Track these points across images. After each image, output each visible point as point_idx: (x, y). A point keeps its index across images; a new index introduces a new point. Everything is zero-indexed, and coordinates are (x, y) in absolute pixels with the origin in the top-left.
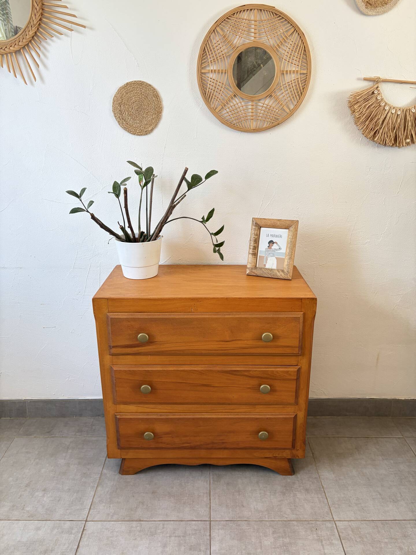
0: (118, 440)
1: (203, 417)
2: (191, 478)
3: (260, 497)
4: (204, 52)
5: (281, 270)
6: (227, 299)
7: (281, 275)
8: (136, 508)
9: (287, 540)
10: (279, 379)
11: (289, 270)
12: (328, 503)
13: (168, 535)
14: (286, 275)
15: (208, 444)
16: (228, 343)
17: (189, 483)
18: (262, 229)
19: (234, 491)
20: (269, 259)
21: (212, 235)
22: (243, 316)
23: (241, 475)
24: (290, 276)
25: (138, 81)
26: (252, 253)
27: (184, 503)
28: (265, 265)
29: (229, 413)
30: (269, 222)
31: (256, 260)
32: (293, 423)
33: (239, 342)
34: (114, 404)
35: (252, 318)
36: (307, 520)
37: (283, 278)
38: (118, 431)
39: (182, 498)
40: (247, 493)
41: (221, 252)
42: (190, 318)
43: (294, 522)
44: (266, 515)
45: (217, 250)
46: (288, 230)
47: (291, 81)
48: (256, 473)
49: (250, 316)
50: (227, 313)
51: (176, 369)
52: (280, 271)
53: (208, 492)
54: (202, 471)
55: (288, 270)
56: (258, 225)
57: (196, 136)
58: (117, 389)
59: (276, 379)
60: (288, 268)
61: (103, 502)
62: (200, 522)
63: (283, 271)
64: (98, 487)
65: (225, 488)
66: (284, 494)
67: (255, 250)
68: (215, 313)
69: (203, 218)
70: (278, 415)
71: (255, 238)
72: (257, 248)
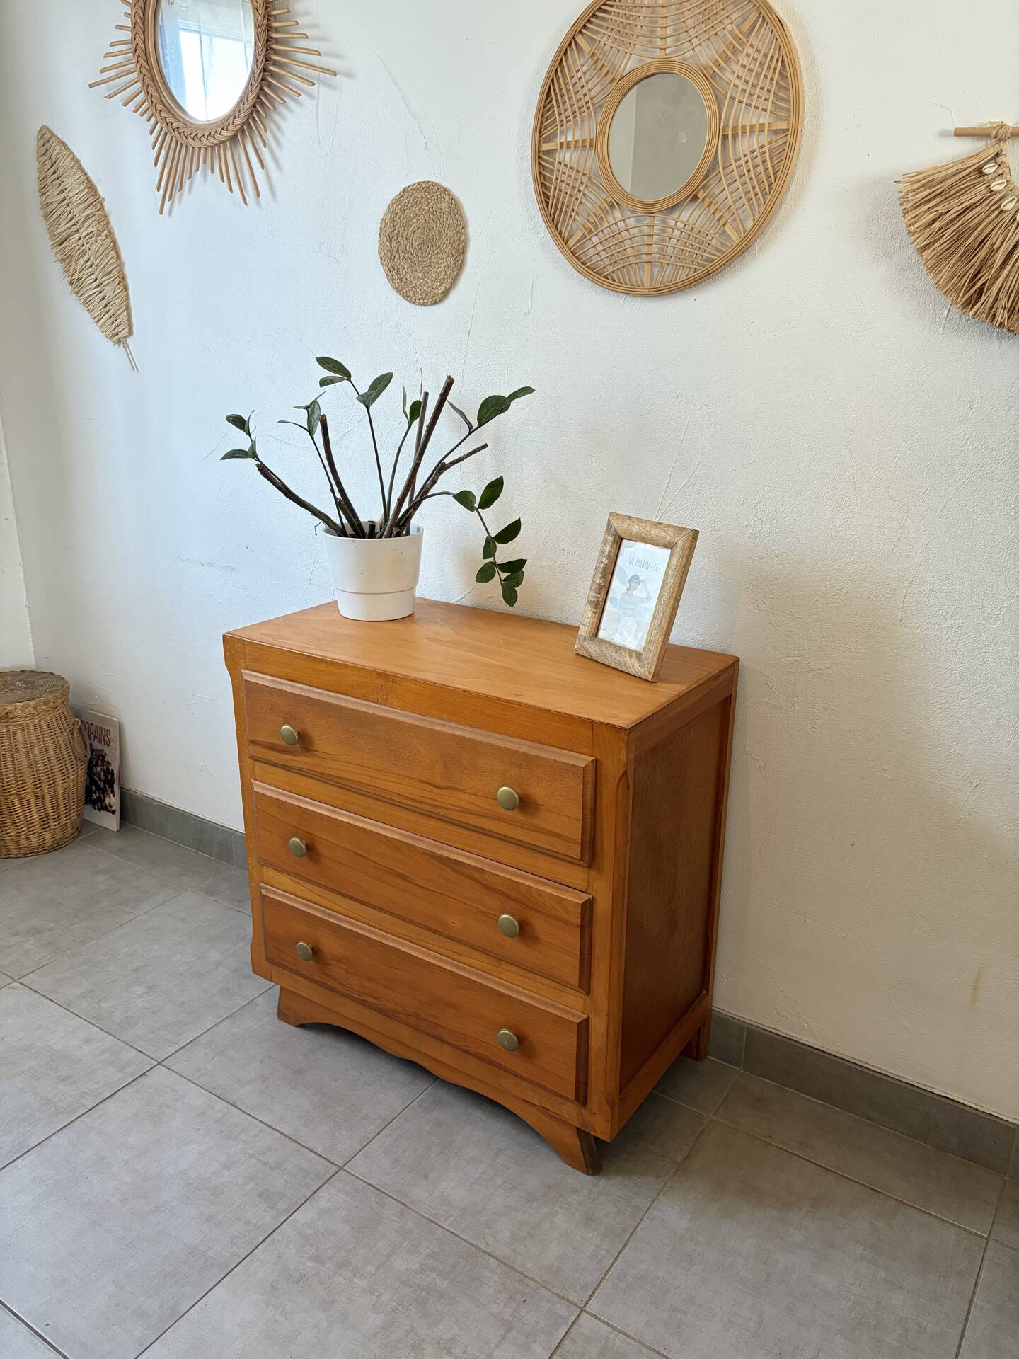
0: (265, 941)
1: (399, 947)
3: (476, 1179)
4: (548, 101)
6: (442, 686)
7: (634, 666)
8: (249, 1082)
9: (442, 1284)
10: (543, 914)
11: (651, 656)
12: (611, 1268)
13: (251, 1152)
14: (643, 668)
15: (410, 1016)
16: (440, 791)
17: (372, 1086)
18: (626, 543)
19: (437, 1141)
22: (468, 736)
24: (650, 672)
25: (424, 182)
26: (592, 600)
27: (329, 1116)
29: (449, 960)
30: (636, 526)
31: (599, 619)
32: (577, 1036)
33: (461, 795)
34: (259, 863)
36: (525, 1273)
37: (635, 674)
38: (263, 922)
39: (334, 1105)
40: (459, 1159)
43: (492, 1260)
44: (452, 1216)
45: (503, 579)
46: (671, 550)
47: (745, 156)
49: (479, 738)
50: (439, 721)
51: (351, 821)
53: (390, 1118)
55: (648, 656)
56: (616, 532)
57: (530, 307)
58: (260, 831)
59: (536, 910)
61: (211, 1046)
62: (322, 1160)
64: (226, 1020)
65: (427, 1128)
66: (531, 1199)
67: (602, 594)
68: (418, 715)
70: (545, 1003)
71: (604, 564)
72: (605, 589)
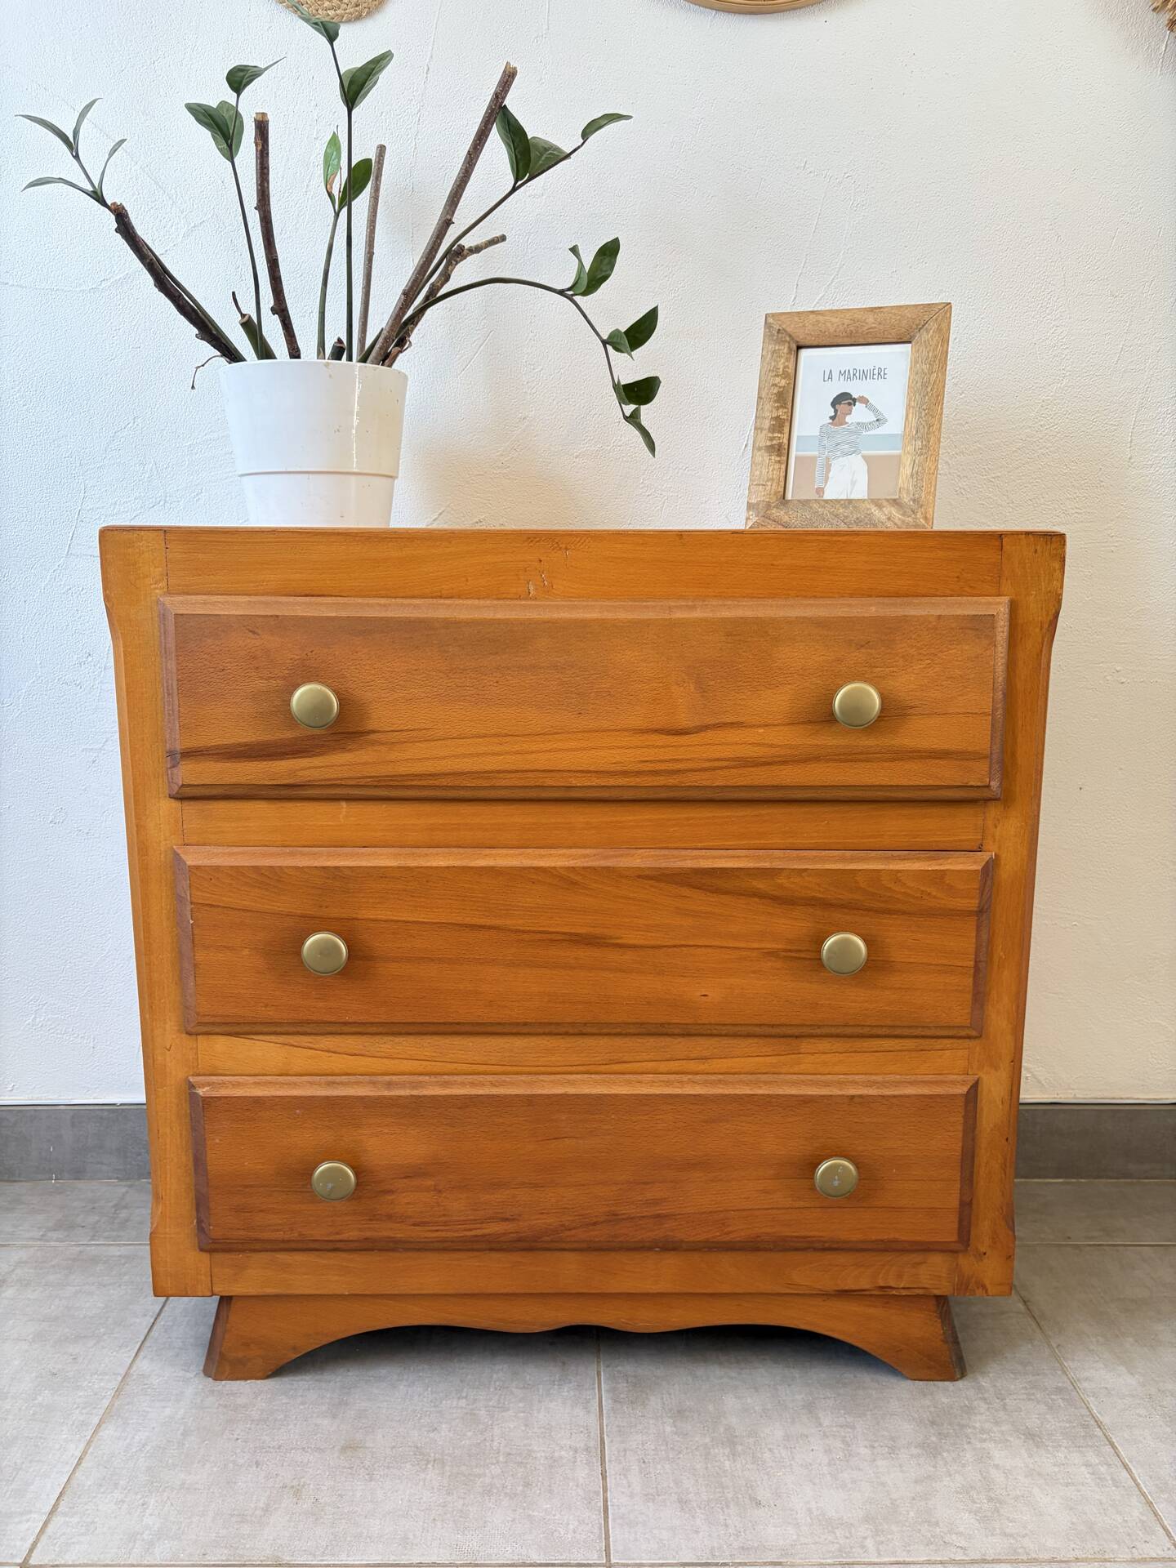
0: (201, 1203)
1: (571, 1090)
2: (518, 1392)
3: (829, 1464)
5: (888, 500)
6: (681, 534)
7: (889, 519)
8: (266, 1510)
10: (904, 913)
11: (923, 494)
12: (1138, 1485)
14: (910, 516)
15: (595, 1224)
16: (685, 739)
17: (508, 1410)
18: (804, 353)
19: (707, 1440)
20: (836, 465)
21: (605, 343)
22: (749, 614)
23: (732, 1378)
26: (769, 443)
27: (488, 1491)
28: (820, 491)
29: (685, 1078)
30: (834, 320)
31: (783, 471)
32: (961, 1119)
34: (189, 1034)
35: (789, 622)
36: (1058, 1558)
37: (895, 529)
38: (199, 1162)
39: (477, 1471)
40: (770, 1450)
41: (645, 424)
42: (521, 622)
44: (865, 1538)
45: (629, 415)
46: (910, 346)
48: (796, 1373)
49: (781, 613)
50: (680, 603)
51: (457, 864)
52: (885, 503)
53: (594, 1443)
54: (564, 1363)
55: (917, 496)
56: (790, 336)
57: (545, 27)
58: (200, 956)
59: (889, 912)
61: (116, 1485)
63: (895, 502)
64: (104, 1426)
65: (668, 1429)
66: (933, 1452)
67: (780, 432)
70: (897, 1084)
71: (780, 387)
72: (787, 424)
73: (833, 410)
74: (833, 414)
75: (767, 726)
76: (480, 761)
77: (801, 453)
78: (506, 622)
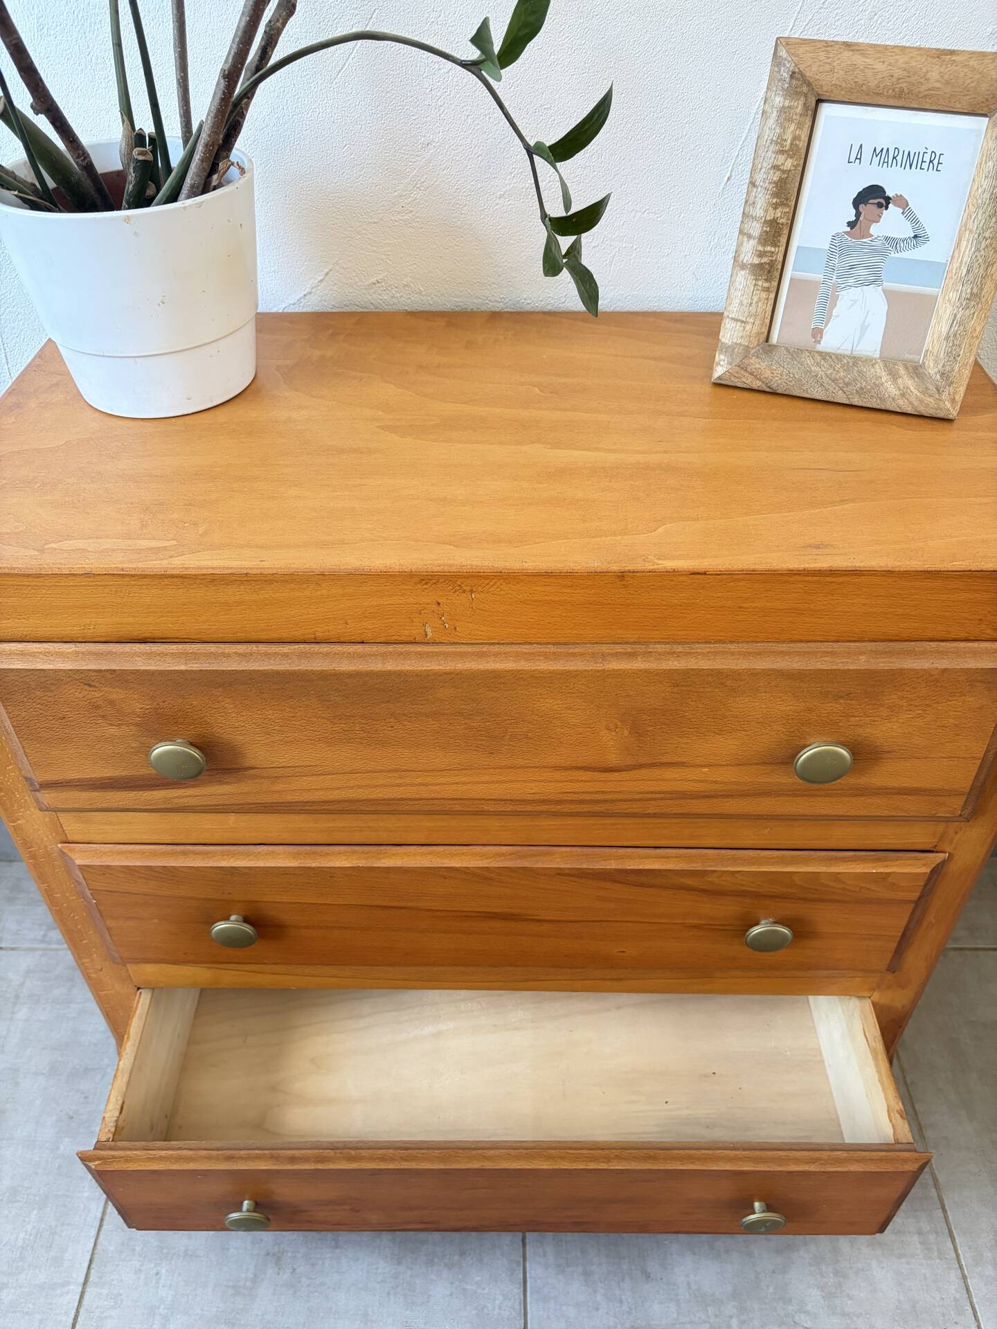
5: (905, 365)
6: (622, 576)
7: (903, 395)
10: (839, 901)
11: (956, 368)
14: (930, 396)
16: (616, 775)
18: (826, 110)
20: (844, 298)
21: (536, 158)
22: (705, 664)
24: (953, 401)
26: (756, 261)
28: (817, 333)
30: (879, 67)
31: (771, 302)
33: (669, 773)
35: (754, 674)
37: (909, 410)
41: (586, 260)
42: (418, 674)
45: (564, 252)
46: (987, 119)
49: (743, 664)
50: (618, 649)
51: (362, 863)
52: (902, 371)
55: (948, 368)
56: (809, 84)
59: (823, 901)
60: (948, 354)
63: (916, 371)
67: (775, 245)
68: (552, 649)
69: (481, 38)
71: (784, 172)
72: (786, 232)
73: (854, 211)
74: (854, 218)
75: (711, 766)
76: (378, 791)
77: (801, 275)
78: (399, 674)
